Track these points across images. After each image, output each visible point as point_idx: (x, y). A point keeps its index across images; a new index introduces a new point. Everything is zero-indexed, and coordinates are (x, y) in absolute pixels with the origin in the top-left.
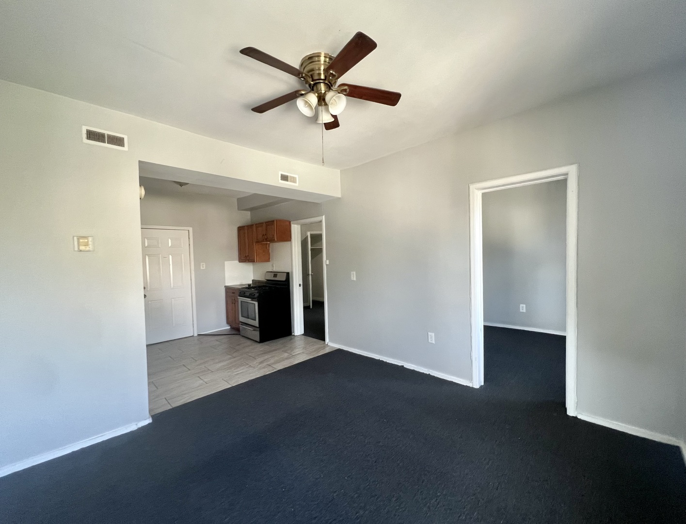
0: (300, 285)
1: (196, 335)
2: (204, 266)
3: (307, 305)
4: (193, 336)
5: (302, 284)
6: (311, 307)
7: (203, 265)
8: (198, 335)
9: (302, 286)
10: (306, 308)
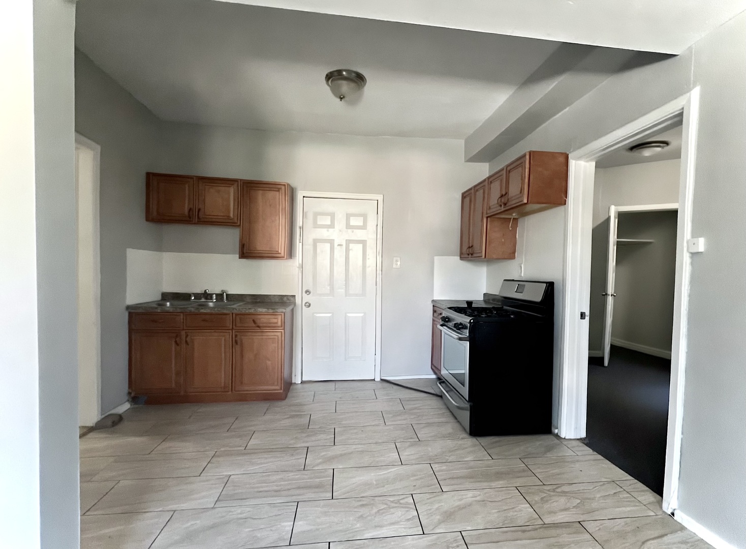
0: (583, 316)
1: (378, 379)
2: (399, 263)
3: (597, 354)
4: (374, 380)
5: (587, 313)
6: (606, 363)
7: (397, 261)
8: (382, 380)
9: (587, 318)
10: (594, 362)
